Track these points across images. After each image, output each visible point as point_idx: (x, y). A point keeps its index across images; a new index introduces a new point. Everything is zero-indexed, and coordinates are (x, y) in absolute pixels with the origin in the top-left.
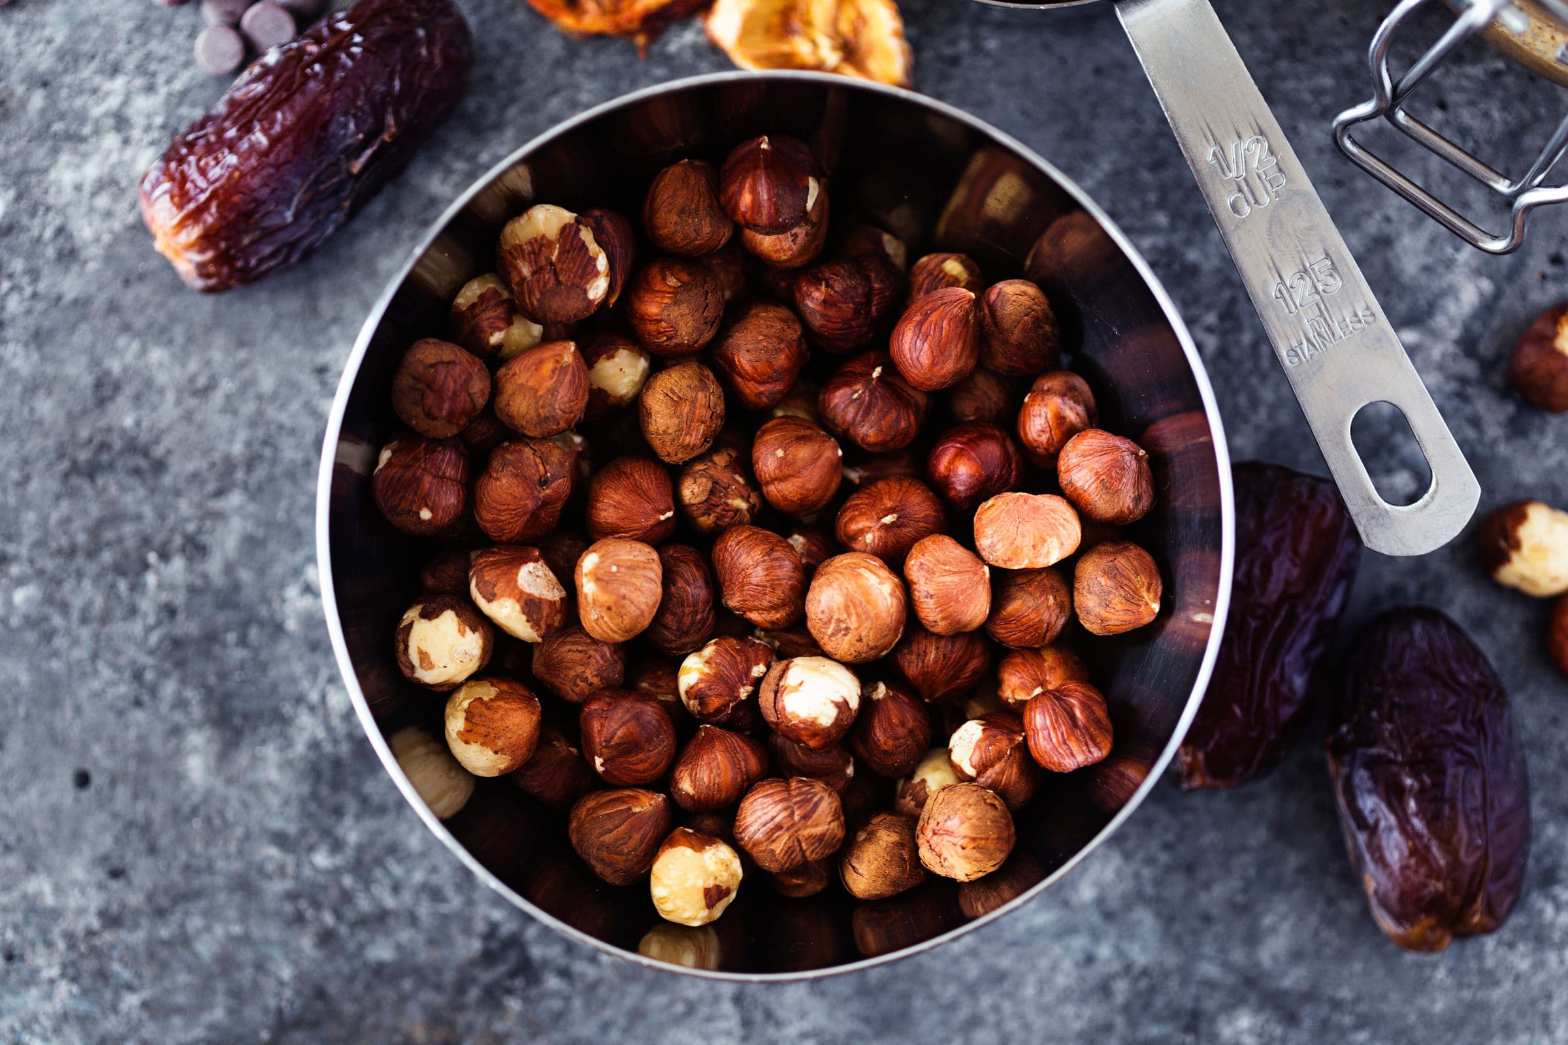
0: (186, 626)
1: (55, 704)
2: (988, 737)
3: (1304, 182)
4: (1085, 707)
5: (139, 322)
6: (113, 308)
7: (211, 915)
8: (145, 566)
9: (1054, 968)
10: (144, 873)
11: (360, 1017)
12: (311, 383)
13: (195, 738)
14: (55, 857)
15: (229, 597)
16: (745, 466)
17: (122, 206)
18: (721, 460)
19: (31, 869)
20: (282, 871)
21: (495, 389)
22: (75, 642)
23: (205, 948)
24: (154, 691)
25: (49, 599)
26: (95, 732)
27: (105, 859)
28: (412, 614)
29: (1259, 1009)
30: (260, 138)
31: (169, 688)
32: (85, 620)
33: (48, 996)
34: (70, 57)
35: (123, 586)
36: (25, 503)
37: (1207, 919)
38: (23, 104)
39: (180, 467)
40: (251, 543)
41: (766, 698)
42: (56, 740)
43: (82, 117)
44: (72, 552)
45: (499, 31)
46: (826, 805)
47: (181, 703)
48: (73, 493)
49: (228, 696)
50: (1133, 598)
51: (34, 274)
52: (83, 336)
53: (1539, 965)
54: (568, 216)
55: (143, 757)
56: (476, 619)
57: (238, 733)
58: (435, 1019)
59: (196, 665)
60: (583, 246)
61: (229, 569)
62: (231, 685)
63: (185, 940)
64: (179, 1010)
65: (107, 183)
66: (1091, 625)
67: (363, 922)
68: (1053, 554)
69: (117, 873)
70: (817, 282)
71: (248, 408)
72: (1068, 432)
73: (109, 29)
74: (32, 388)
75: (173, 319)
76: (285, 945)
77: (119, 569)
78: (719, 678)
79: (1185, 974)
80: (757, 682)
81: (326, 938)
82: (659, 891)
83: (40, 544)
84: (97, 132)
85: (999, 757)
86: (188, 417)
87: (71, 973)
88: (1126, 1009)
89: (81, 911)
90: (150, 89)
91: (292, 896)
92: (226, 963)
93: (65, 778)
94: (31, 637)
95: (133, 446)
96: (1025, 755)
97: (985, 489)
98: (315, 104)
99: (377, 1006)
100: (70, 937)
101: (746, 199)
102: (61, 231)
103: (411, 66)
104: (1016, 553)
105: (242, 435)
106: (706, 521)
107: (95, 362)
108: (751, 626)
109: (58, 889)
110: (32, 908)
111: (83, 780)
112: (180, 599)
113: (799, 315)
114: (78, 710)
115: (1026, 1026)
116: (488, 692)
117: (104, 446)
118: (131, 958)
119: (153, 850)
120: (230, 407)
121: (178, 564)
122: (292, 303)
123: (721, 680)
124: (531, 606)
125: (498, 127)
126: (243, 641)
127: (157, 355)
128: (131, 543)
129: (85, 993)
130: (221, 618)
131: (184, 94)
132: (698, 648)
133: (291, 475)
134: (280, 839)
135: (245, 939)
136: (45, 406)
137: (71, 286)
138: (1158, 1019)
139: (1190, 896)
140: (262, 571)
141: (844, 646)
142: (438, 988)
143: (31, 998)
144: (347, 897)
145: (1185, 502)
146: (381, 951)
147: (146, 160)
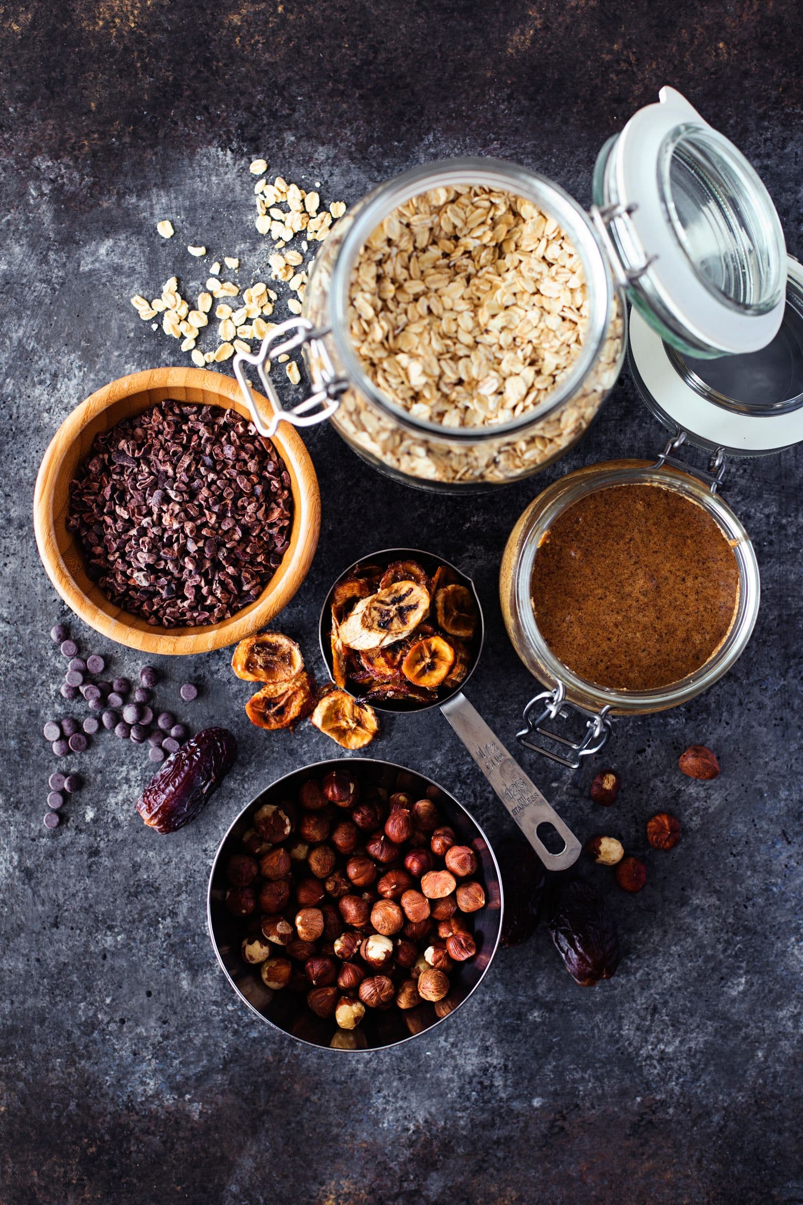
0: (175, 940)
1: (136, 971)
2: (436, 952)
3: (509, 756)
4: (465, 941)
5: (144, 844)
6: (134, 841)
7: (197, 1031)
8: (159, 922)
9: (472, 1006)
10: (174, 1021)
11: (251, 1056)
12: (201, 855)
13: (183, 975)
14: (145, 1020)
15: (187, 928)
16: (345, 875)
17: (132, 807)
18: (337, 875)
19: (137, 1025)
20: (218, 1012)
21: (260, 867)
22: (140, 950)
23: (197, 1042)
24: (167, 963)
25: (129, 938)
26: (150, 978)
27: (160, 1018)
28: (245, 942)
29: (540, 1009)
30: (171, 788)
31: (172, 960)
32: (141, 943)
33: (149, 1065)
34: (107, 762)
35: (152, 930)
36: (116, 908)
37: (519, 982)
38: (95, 779)
39: (164, 889)
40: (190, 909)
41: (362, 952)
42: (139, 983)
43: (114, 780)
44: (134, 921)
45: (245, 732)
46: (386, 982)
47: (177, 964)
48: (131, 902)
49: (192, 960)
50: (476, 900)
51: (107, 834)
52: (126, 851)
53: (629, 980)
54: (274, 807)
55: (167, 984)
56: (265, 942)
57: (197, 971)
58: (275, 1053)
59: (179, 952)
60: (280, 817)
61: (185, 919)
62: (192, 956)
63: (190, 1040)
64: (192, 1063)
65: (126, 801)
66: (464, 910)
67: (247, 1025)
68: (448, 892)
69: (165, 1022)
70: (359, 812)
71: (184, 866)
72: (447, 848)
73: (119, 752)
74: (112, 871)
75: (154, 841)
76: (222, 1037)
77: (150, 925)
78: (346, 947)
79: (515, 1001)
80: (359, 947)
81: (236, 1032)
82: (339, 1020)
83: (122, 920)
84: (120, 785)
85: (440, 958)
86: (164, 872)
87: (155, 1056)
88: (497, 1015)
89: (156, 1036)
90: (135, 768)
91: (222, 1021)
92: (204, 1045)
93: (143, 994)
94: (125, 951)
95: (148, 884)
96: (448, 956)
97: (423, 871)
98: (187, 774)
99: (256, 1052)
100: (153, 1044)
101: (330, 793)
102: (113, 818)
103: (217, 756)
104: (436, 894)
105: (183, 875)
106: (336, 895)
107: (131, 859)
108: (355, 928)
109: (146, 1030)
110: (140, 1037)
111: (149, 994)
112: (171, 931)
113: (354, 823)
114: (144, 972)
115: (466, 1026)
116: (273, 964)
117: (138, 886)
118: (174, 1048)
119: (175, 1013)
120: (177, 867)
121: (169, 920)
122: (192, 830)
123: (348, 948)
124: (282, 937)
125: (250, 763)
126: (193, 942)
127: (151, 854)
128: (152, 916)
129: (161, 1062)
130: (185, 935)
131: (146, 768)
132: (339, 937)
133: (200, 886)
134: (215, 1003)
135: (209, 1037)
136: (117, 876)
137: (119, 836)
138: (508, 1017)
139: (512, 975)
140: (196, 918)
141: (385, 931)
142: (274, 1043)
143: (144, 1066)
144: (240, 1018)
145: (485, 864)
146: (254, 1034)
147: (137, 791)
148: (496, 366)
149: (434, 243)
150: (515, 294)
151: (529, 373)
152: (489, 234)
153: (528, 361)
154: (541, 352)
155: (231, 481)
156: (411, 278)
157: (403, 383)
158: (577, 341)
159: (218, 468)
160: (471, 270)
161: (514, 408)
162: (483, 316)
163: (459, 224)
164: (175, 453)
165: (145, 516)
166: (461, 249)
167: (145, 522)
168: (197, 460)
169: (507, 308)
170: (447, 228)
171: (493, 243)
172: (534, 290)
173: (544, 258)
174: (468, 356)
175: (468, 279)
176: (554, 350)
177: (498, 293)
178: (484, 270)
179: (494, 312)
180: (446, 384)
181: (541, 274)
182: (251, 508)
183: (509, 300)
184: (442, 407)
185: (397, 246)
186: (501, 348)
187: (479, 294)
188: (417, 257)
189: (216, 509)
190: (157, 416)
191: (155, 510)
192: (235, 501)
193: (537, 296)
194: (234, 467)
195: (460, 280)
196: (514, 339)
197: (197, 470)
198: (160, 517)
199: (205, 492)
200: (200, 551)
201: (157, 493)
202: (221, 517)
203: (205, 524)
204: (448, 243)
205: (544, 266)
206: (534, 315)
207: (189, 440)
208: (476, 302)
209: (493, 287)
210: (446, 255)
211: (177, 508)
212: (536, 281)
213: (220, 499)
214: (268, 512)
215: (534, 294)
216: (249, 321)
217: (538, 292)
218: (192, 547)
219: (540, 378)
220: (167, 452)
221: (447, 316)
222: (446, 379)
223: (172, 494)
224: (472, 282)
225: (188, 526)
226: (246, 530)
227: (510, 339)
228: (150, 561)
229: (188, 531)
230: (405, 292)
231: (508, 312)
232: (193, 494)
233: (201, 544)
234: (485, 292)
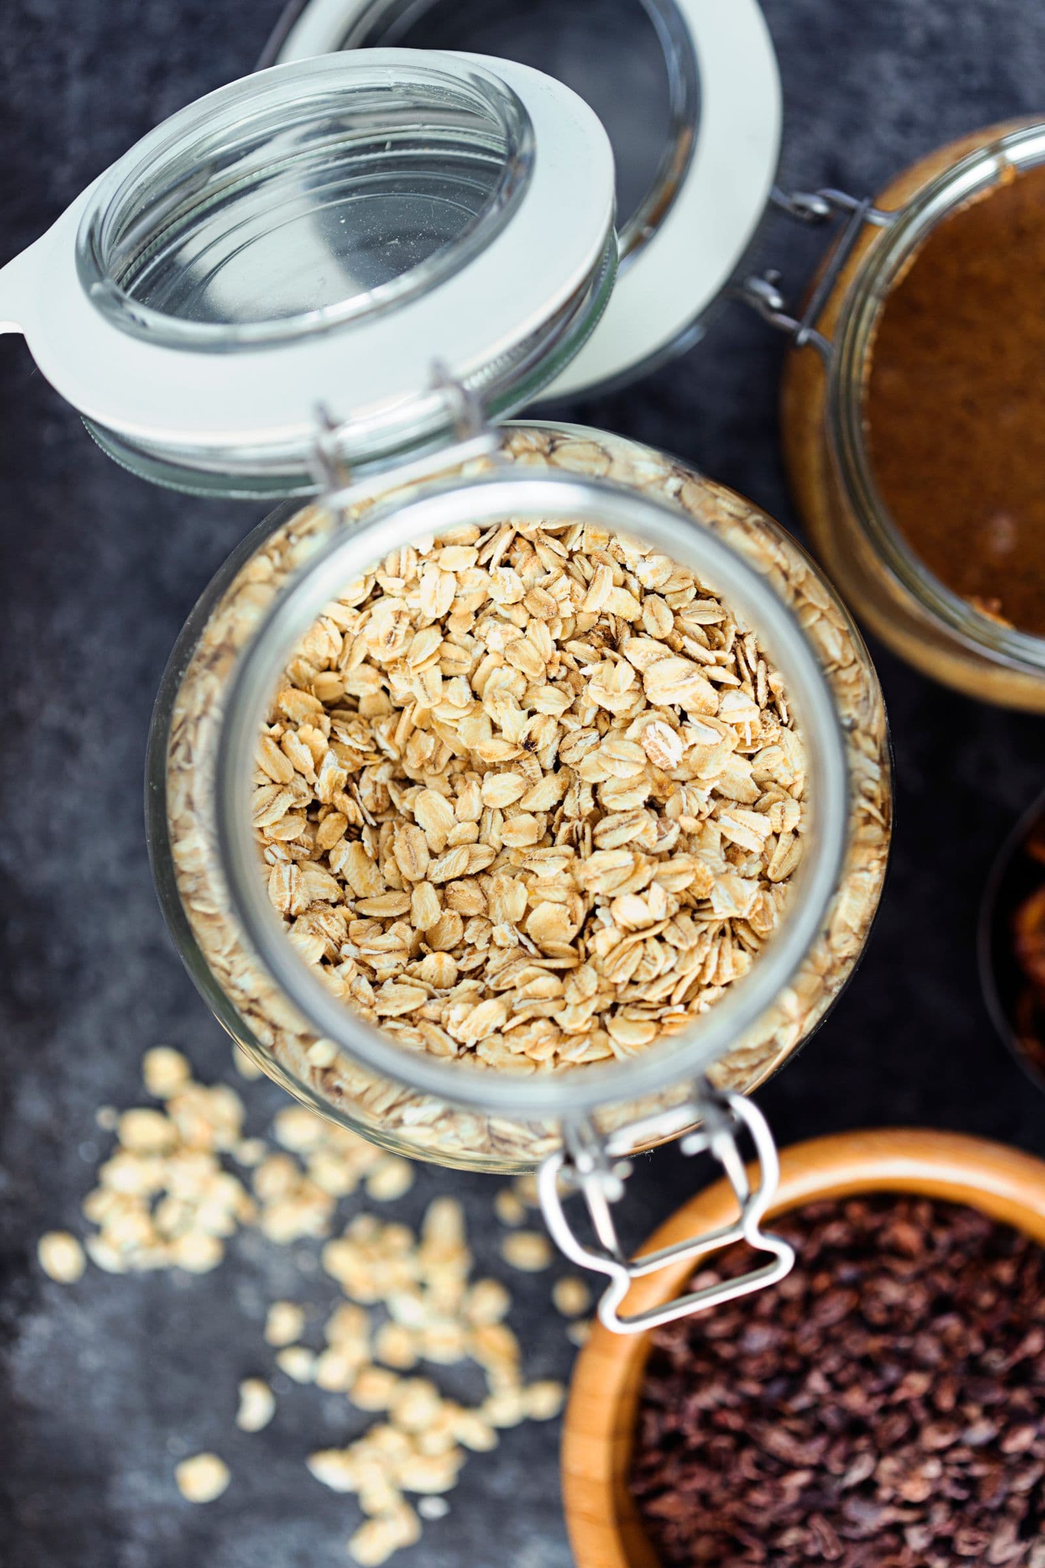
148: (616, 724)
149: (324, 860)
150: (446, 678)
151: (638, 650)
152: (306, 730)
153: (608, 652)
154: (585, 623)
155: (828, 1338)
156: (408, 913)
157: (660, 938)
158: (560, 536)
159: (792, 1364)
160: (382, 774)
161: (717, 685)
162: (497, 750)
163: (287, 800)
164: (758, 1465)
165: (903, 1542)
166: (340, 798)
167: (917, 1539)
168: (773, 1414)
169: (476, 696)
170: (297, 829)
171: (326, 721)
172: (435, 634)
173: (360, 608)
174: (595, 788)
175: (406, 782)
176: (579, 589)
177: (442, 715)
178: (383, 744)
179: (488, 727)
180: (661, 836)
181: (399, 615)
182: (892, 1292)
183: (459, 690)
184: (713, 852)
185: (339, 945)
186: (571, 711)
187: (444, 759)
188: (357, 899)
189: (892, 1373)
190: (666, 1505)
191: (889, 1515)
192: (876, 1330)
193: (451, 625)
194: (793, 1329)
195: (405, 801)
196: (552, 680)
197: (801, 1414)
198: (907, 1505)
199: (855, 1400)
200: (989, 1412)
201: (854, 1509)
202: (910, 1362)
203: (929, 1400)
204: (324, 827)
205: (381, 608)
206: (494, 635)
207: (724, 1430)
208: (458, 766)
209: (427, 726)
210: (353, 833)
211: (889, 1465)
212: (414, 628)
213: (869, 1364)
214: (899, 1252)
215: (445, 633)
216: (421, 1287)
217: (441, 624)
218: (981, 1432)
219: (649, 624)
220: (751, 1484)
221: (495, 833)
222: (650, 840)
223: (857, 1474)
224: (411, 775)
225: (934, 1438)
226: (940, 1305)
227: (551, 691)
228: (1010, 1530)
229: (943, 1441)
230: (437, 928)
231: (485, 696)
232: (855, 1426)
233: (973, 1411)
234: (440, 745)
